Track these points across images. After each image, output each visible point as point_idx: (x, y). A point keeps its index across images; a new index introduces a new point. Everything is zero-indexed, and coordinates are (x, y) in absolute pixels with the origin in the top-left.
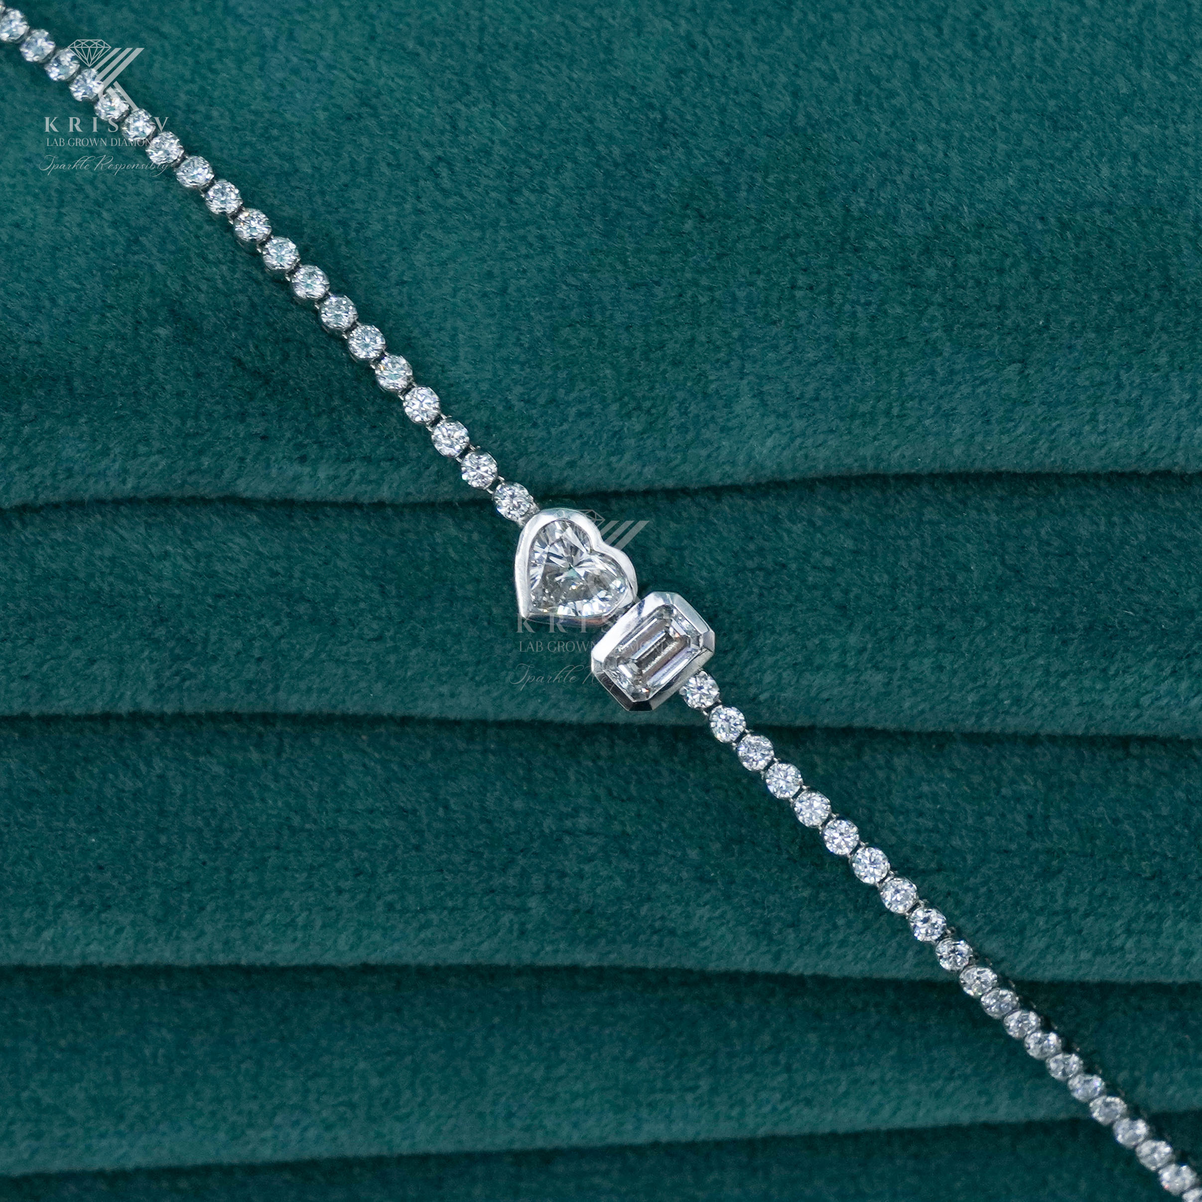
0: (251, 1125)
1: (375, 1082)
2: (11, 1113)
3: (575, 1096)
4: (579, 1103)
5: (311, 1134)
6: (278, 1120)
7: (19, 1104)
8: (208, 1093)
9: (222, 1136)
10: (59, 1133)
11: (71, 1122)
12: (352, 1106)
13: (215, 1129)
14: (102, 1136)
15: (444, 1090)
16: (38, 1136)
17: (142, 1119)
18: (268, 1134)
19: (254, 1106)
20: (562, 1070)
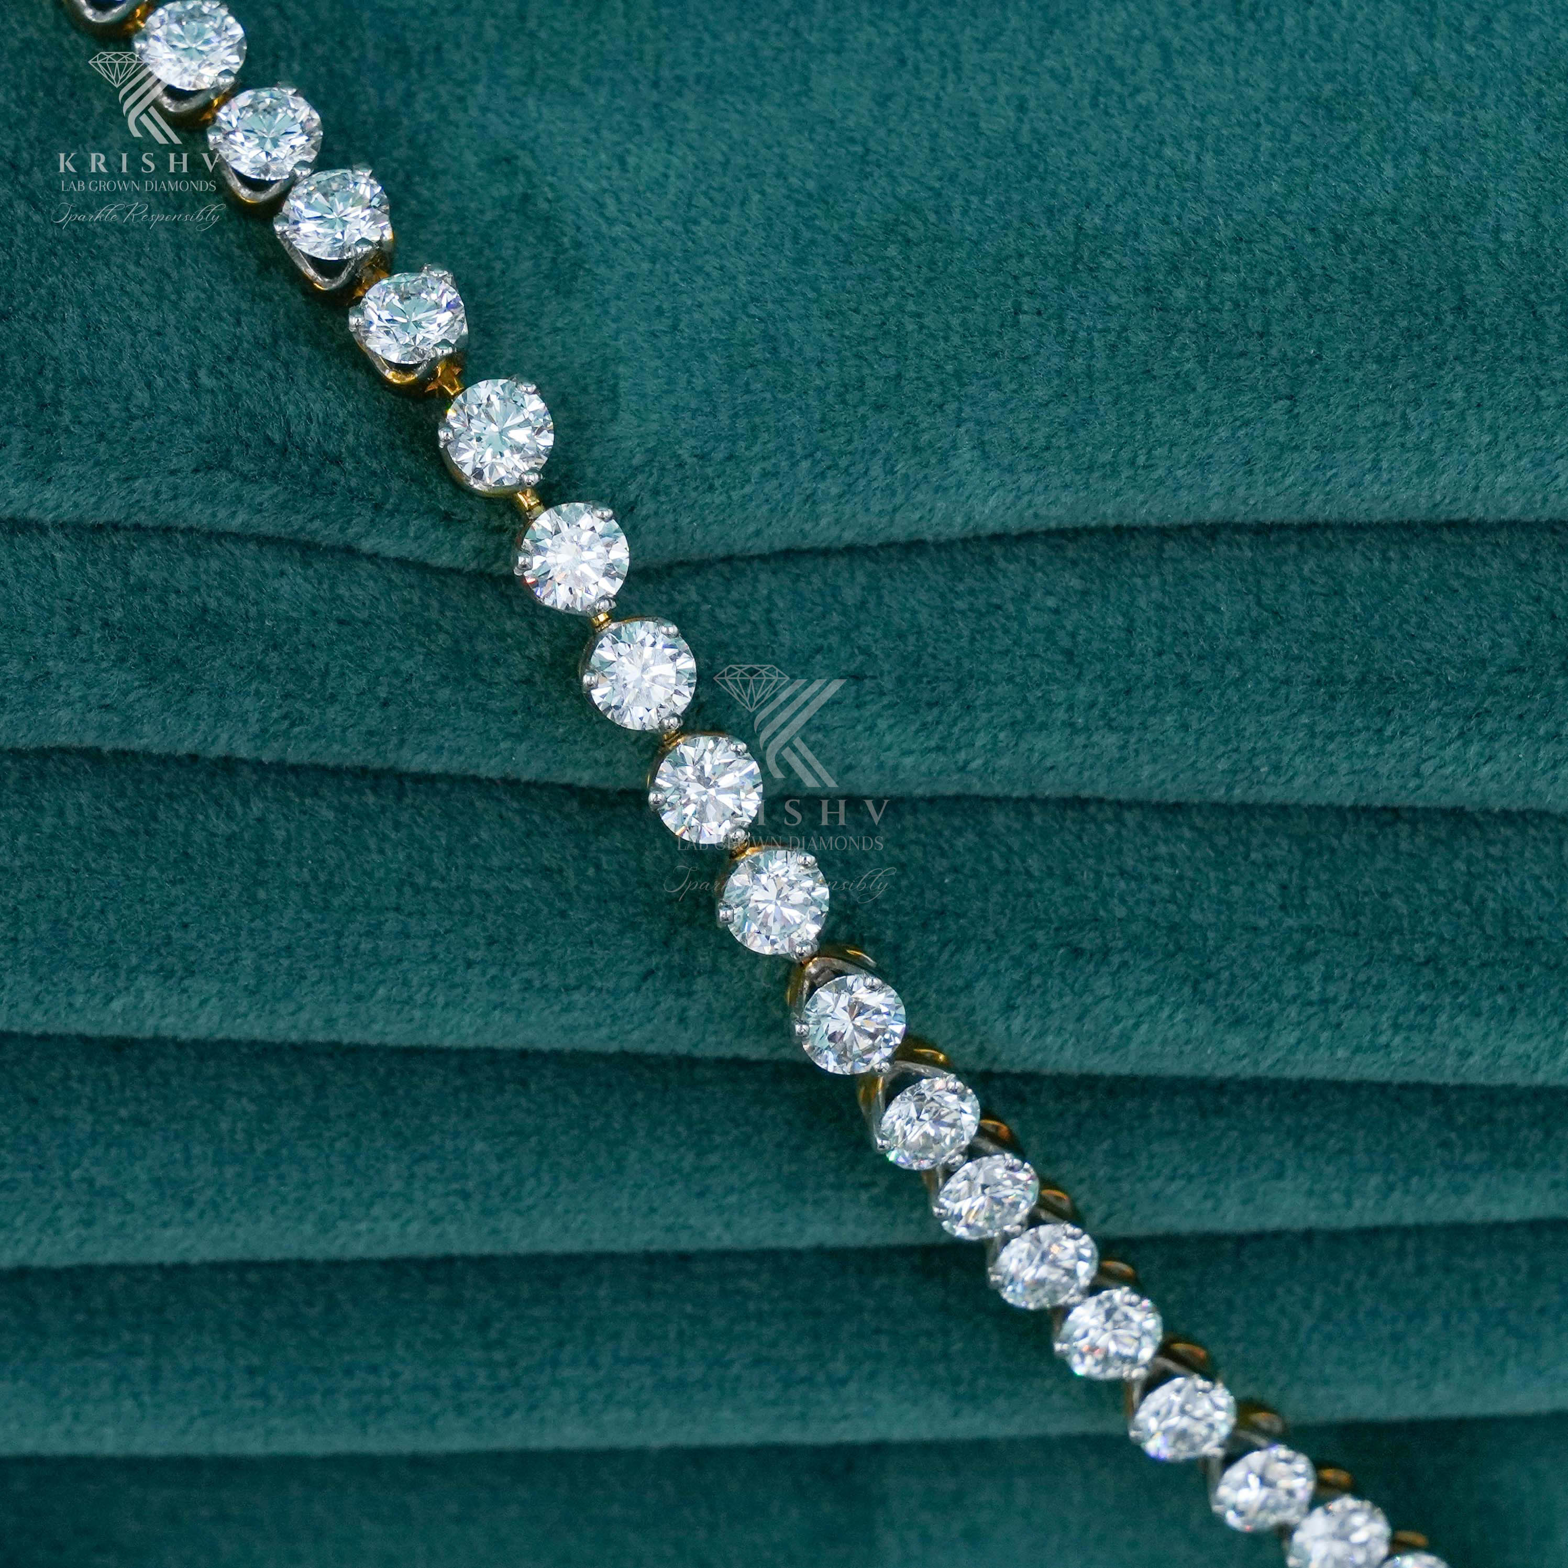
0: (343, 1217)
1: (494, 1168)
2: (58, 1195)
3: (731, 1190)
4: (733, 1199)
5: (414, 1228)
6: (377, 1210)
7: (68, 1185)
8: (295, 1176)
9: (308, 1229)
10: (114, 1219)
11: (129, 1207)
12: (465, 1196)
13: (301, 1219)
14: (165, 1225)
15: (574, 1177)
16: (88, 1223)
17: (214, 1205)
18: (363, 1226)
19: (349, 1194)
20: (714, 1159)
